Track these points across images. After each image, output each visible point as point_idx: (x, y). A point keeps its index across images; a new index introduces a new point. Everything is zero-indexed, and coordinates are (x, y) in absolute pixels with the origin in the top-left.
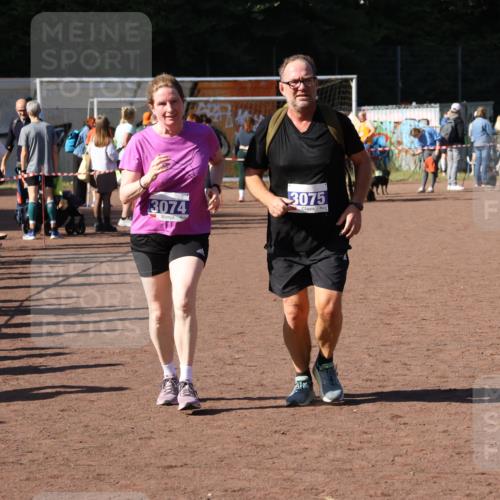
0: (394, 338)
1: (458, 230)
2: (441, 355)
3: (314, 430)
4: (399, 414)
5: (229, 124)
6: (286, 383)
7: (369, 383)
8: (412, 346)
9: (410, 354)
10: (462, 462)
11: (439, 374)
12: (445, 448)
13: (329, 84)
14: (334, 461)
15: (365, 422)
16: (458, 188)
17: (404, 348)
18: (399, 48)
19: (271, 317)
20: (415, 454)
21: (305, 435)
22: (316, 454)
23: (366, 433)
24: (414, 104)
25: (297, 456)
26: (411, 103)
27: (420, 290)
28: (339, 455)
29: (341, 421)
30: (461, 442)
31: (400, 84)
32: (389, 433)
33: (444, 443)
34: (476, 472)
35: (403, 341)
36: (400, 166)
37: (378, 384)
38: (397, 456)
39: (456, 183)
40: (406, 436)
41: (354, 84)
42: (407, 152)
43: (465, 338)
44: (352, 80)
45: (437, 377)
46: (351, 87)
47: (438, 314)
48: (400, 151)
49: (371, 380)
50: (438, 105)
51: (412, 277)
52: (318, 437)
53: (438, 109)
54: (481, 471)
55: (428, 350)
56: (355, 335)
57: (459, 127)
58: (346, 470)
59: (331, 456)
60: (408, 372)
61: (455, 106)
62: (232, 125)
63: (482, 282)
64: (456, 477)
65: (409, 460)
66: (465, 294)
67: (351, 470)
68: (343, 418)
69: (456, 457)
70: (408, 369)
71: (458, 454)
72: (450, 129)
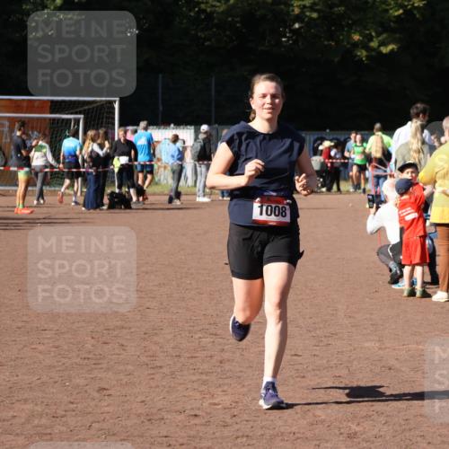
0: (119, 323)
1: (198, 235)
2: (156, 338)
3: (26, 401)
4: (106, 387)
5: (6, 138)
6: (11, 360)
7: (86, 361)
8: (133, 330)
9: (129, 337)
10: (151, 427)
11: (150, 353)
12: (139, 416)
13: (95, 105)
14: (37, 427)
15: (75, 393)
16: (206, 200)
17: (125, 331)
18: (160, 76)
19: (12, 304)
20: (111, 421)
21: (18, 406)
22: (23, 420)
23: (72, 403)
24: (172, 125)
25: (5, 423)
26: (169, 125)
27: (151, 284)
28: (44, 421)
29: (53, 393)
30: (154, 411)
31: (161, 108)
32: (92, 404)
33: (139, 411)
34: (161, 435)
35: (126, 325)
36: (159, 180)
37: (94, 362)
38: (95, 422)
39: (204, 196)
40: (108, 406)
41: (116, 106)
42: (165, 168)
43: (180, 324)
44: (115, 102)
45: (147, 356)
46: (114, 108)
47: (162, 304)
48: (159, 167)
49: (88, 359)
50: (193, 127)
51: (147, 273)
52: (29, 406)
53: (193, 131)
54: (165, 434)
55: (145, 334)
56: (84, 321)
57: (207, 146)
58: (46, 434)
59: (36, 422)
60: (122, 352)
61: (204, 128)
62: (9, 140)
63: (207, 278)
64: (142, 440)
65: (105, 426)
66: (189, 287)
67: (50, 434)
68: (55, 391)
69: (147, 423)
70: (124, 350)
71: (149, 420)
72: (199, 148)
